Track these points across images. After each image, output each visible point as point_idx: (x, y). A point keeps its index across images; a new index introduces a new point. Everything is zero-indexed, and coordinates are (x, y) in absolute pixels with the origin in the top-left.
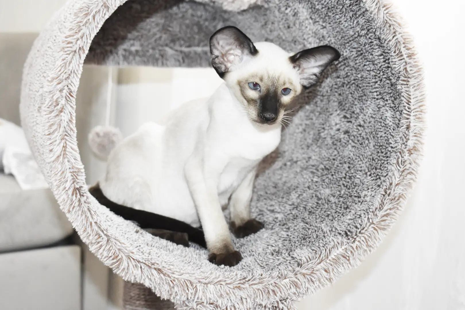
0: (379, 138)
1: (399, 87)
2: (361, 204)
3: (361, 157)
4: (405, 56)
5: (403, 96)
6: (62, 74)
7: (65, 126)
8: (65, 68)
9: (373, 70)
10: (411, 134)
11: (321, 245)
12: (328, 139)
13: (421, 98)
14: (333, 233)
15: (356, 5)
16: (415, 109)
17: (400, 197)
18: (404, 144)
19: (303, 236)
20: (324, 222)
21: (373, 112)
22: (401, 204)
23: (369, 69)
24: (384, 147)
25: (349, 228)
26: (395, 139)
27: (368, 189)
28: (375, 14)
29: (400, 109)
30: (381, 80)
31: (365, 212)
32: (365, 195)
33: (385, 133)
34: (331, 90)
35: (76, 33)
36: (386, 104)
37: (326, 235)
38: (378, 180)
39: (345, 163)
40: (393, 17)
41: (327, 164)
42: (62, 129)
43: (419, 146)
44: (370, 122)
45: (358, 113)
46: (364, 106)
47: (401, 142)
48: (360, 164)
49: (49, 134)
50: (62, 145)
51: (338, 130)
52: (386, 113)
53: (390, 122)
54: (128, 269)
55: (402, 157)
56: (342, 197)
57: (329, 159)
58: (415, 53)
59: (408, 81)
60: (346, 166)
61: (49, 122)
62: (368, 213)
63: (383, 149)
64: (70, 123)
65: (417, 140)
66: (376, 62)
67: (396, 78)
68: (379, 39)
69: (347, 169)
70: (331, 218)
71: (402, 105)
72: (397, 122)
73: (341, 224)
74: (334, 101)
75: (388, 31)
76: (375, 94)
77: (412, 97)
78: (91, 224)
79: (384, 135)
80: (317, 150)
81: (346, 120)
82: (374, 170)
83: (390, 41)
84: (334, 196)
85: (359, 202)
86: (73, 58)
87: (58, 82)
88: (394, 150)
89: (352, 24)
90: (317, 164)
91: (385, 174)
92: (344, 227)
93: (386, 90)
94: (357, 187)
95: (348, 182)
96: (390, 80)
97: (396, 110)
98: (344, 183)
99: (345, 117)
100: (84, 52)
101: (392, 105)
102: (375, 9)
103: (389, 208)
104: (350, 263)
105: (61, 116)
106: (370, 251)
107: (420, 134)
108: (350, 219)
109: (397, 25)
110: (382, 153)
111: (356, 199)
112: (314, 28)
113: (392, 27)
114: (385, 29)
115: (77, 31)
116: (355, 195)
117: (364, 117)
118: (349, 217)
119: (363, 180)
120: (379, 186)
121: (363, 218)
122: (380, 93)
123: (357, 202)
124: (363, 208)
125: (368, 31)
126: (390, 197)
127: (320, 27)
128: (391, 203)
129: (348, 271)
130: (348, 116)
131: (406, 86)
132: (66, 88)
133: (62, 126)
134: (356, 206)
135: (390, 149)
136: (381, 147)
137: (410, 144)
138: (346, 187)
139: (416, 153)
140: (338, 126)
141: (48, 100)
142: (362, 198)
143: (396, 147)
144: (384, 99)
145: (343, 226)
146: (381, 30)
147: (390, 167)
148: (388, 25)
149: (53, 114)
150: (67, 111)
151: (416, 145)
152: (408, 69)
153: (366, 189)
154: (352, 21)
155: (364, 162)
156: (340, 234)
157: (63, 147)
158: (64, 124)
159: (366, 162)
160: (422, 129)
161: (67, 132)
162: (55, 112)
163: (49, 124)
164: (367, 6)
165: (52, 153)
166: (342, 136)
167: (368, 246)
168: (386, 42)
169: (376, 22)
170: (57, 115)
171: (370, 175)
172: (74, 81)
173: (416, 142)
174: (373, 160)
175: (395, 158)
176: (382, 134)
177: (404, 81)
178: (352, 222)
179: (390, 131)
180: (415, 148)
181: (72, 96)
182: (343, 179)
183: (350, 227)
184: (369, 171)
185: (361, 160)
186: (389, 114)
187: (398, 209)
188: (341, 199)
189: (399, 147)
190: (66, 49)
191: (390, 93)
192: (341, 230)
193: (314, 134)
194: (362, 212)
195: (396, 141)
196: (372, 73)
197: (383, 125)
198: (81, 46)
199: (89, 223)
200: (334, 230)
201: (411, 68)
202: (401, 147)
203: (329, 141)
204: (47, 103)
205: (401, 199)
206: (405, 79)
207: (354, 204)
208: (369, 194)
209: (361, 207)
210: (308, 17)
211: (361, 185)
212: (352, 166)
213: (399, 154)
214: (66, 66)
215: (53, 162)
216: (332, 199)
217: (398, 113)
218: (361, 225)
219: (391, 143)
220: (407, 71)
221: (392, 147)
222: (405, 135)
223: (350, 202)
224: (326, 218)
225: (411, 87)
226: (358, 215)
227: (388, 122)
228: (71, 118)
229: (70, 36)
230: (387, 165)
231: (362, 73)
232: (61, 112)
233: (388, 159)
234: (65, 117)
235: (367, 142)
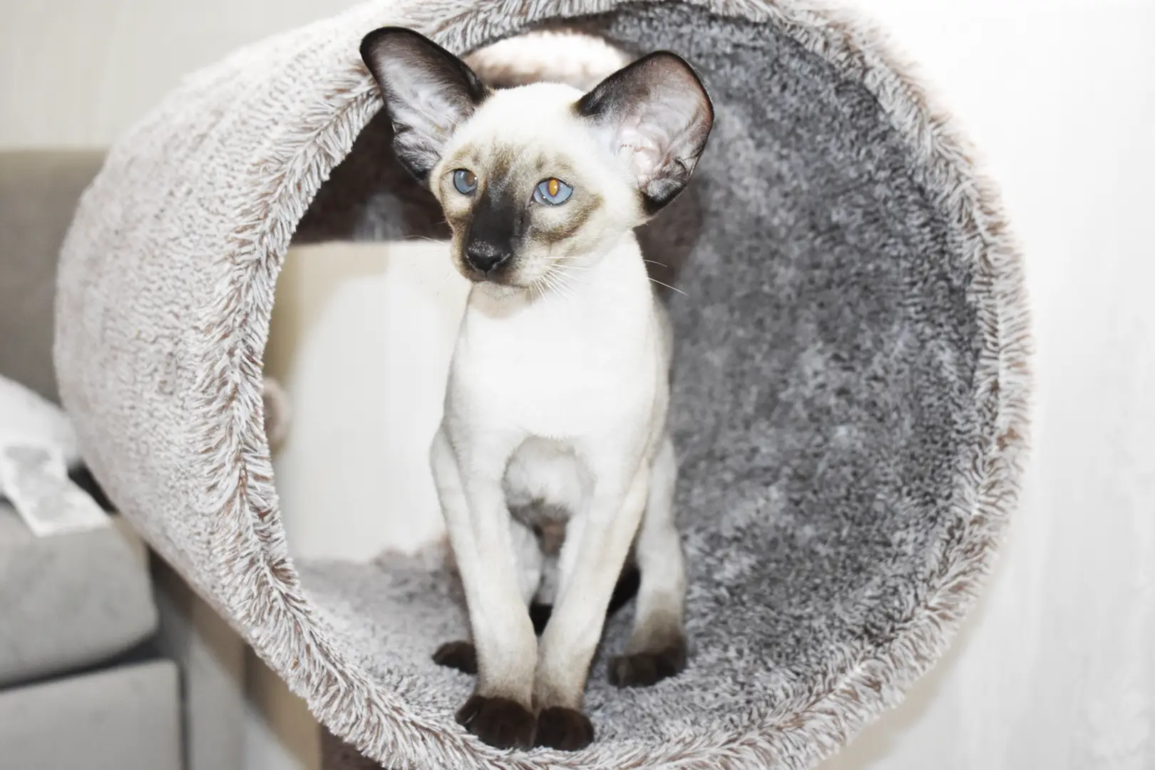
0: (926, 410)
1: (971, 298)
2: (894, 561)
3: (883, 450)
4: (982, 229)
5: (982, 319)
6: (233, 315)
7: (244, 431)
8: (238, 301)
9: (905, 257)
10: (1003, 402)
11: (813, 660)
12: (799, 406)
13: (1021, 320)
14: (836, 632)
15: (867, 116)
16: (1007, 345)
17: (984, 544)
18: (987, 424)
19: (763, 637)
20: (810, 603)
21: (905, 350)
22: (986, 560)
23: (895, 253)
24: (938, 431)
25: (872, 619)
26: (965, 412)
27: (907, 526)
28: (912, 139)
29: (974, 345)
30: (925, 281)
31: (905, 581)
32: (902, 542)
33: (940, 398)
34: (799, 295)
35: (259, 219)
36: (939, 334)
37: (820, 636)
38: (930, 505)
39: (844, 464)
40: (952, 143)
41: (799, 466)
42: (235, 439)
43: (1020, 429)
44: (899, 372)
45: (868, 351)
46: (883, 336)
47: (981, 420)
48: (882, 468)
49: (206, 451)
50: (236, 473)
51: (822, 386)
52: (941, 353)
53: (950, 373)
54: (393, 744)
55: (984, 454)
56: (843, 543)
57: (803, 456)
58: (1005, 220)
59: (991, 284)
60: (847, 471)
61: (206, 423)
62: (913, 582)
63: (937, 434)
64: (252, 423)
65: (1015, 415)
66: (912, 240)
67: (962, 277)
68: (921, 190)
69: (851, 479)
70: (823, 593)
71: (978, 338)
72: (968, 374)
73: (852, 610)
74: (807, 320)
75: (944, 176)
76: (912, 310)
77: (1000, 319)
78: (308, 648)
79: (936, 404)
80: (772, 431)
81: (840, 364)
82: (917, 482)
83: (948, 196)
84: (825, 542)
85: (888, 555)
86: (253, 277)
87: (223, 333)
88: (966, 437)
89: (854, 155)
90: (775, 464)
91: (946, 493)
92: (859, 617)
93: (939, 302)
94: (878, 522)
95: (856, 509)
96: (948, 280)
97: (964, 348)
98: (847, 510)
99: (836, 357)
100: (277, 263)
101: (955, 336)
102: (913, 127)
103: (961, 569)
104: (881, 699)
105: (232, 408)
106: (923, 668)
107: (1022, 401)
108: (872, 598)
109: (961, 160)
110: (935, 442)
111: (879, 549)
112: (758, 157)
113: (952, 167)
114: (937, 172)
115: (262, 216)
116: (877, 538)
117: (885, 360)
118: (869, 593)
119: (893, 504)
120: (933, 519)
121: (903, 594)
122: (924, 309)
123: (883, 556)
124: (900, 571)
125: (894, 170)
126: (962, 546)
127: (771, 157)
128: (967, 558)
129: (876, 717)
130: (845, 355)
131: (986, 294)
132: (241, 345)
133: (236, 430)
134: (882, 565)
135: (954, 435)
136: (931, 431)
137: (1002, 423)
138: (853, 519)
139: (1014, 442)
140: (820, 379)
141: (201, 375)
142: (895, 548)
143: (969, 431)
144: (933, 322)
145: (857, 614)
146: (927, 174)
147: (956, 478)
148: (942, 163)
149: (216, 405)
150: (244, 397)
151: (1014, 427)
152: (990, 257)
153: (902, 526)
154: (856, 149)
155: (892, 462)
156: (852, 633)
157: (240, 478)
158: (241, 427)
159: (896, 464)
160: (1026, 391)
161: (246, 444)
162: (219, 400)
163: (205, 428)
164: (894, 121)
165: (215, 493)
166: (832, 401)
167: (918, 657)
168: (939, 199)
169: (914, 155)
170: (224, 407)
171: (909, 494)
172: (257, 327)
173: (1015, 419)
174: (913, 457)
175: (968, 457)
176: (933, 400)
177: (982, 283)
178: (877, 605)
179: (952, 394)
180: (1012, 434)
181: (253, 362)
182: (843, 502)
183: (875, 617)
184: (905, 484)
185: (884, 459)
186: (947, 356)
187: (980, 570)
188: (843, 549)
189: (977, 431)
190: (239, 260)
191: (949, 310)
192: (854, 624)
193: (760, 394)
194: (900, 581)
195: (966, 419)
196: (904, 264)
197: (933, 379)
198: (271, 250)
199: (303, 648)
200: (837, 624)
201: (997, 256)
202: (982, 430)
203: (800, 411)
204: (199, 380)
205: (987, 549)
206: (985, 279)
207: (875, 561)
208: (911, 537)
209: (894, 567)
210: (745, 134)
211: (889, 516)
212: (861, 471)
213: (976, 447)
214: (240, 294)
215: (218, 513)
216: (822, 549)
217: (969, 354)
218: (901, 612)
219: (955, 423)
220: (987, 262)
221: (958, 432)
222: (990, 406)
223: (865, 556)
224: (813, 595)
225: (999, 297)
226: (889, 587)
227: (945, 373)
228: (256, 412)
229: (245, 229)
230: (948, 473)
231: (878, 262)
232: (232, 398)
233: (950, 457)
234: (241, 411)
235: (895, 416)
